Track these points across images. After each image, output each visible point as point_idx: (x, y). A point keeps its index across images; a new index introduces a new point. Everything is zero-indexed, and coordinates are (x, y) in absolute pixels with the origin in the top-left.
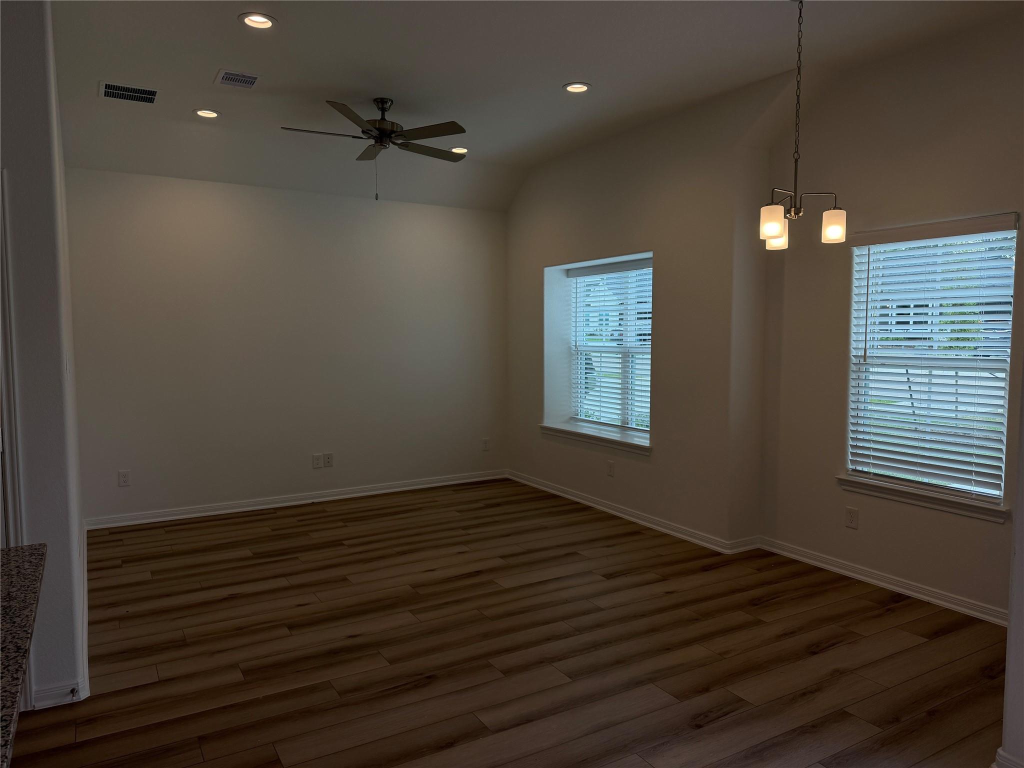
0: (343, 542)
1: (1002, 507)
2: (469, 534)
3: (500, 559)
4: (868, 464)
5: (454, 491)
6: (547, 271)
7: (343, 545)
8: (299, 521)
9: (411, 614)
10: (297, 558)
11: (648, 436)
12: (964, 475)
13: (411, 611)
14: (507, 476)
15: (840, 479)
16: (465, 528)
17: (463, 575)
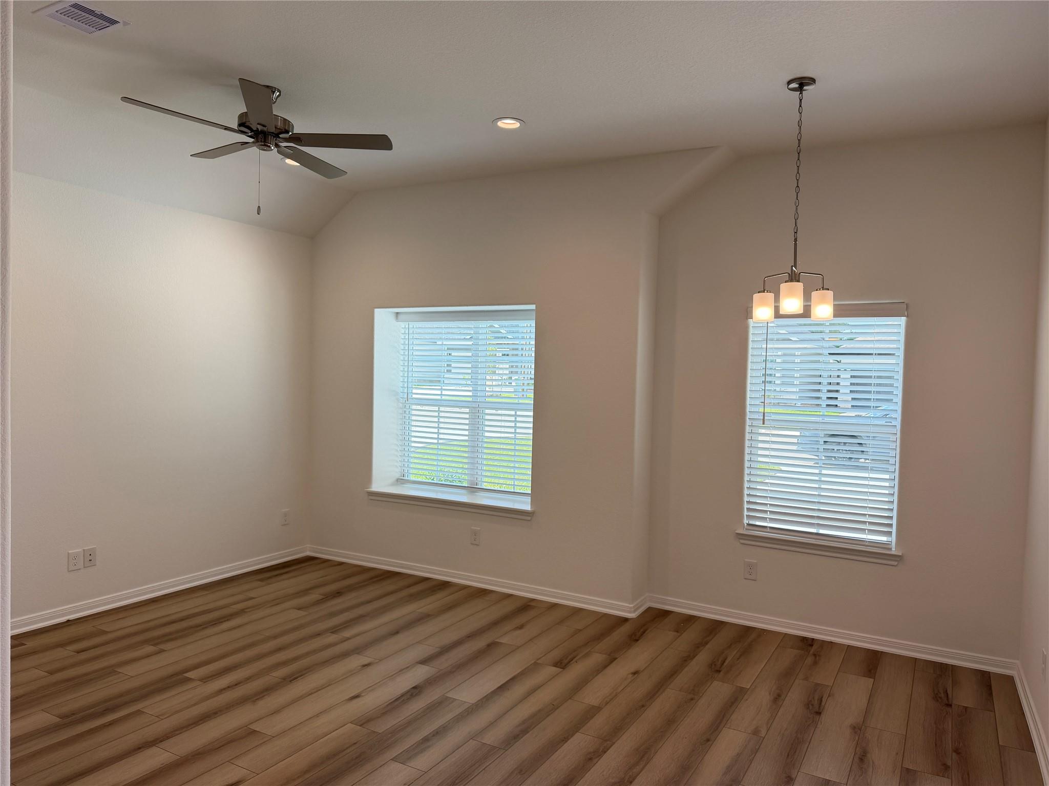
0: (187, 675)
1: (894, 551)
2: (348, 639)
3: (420, 665)
4: (764, 519)
5: (261, 580)
6: (377, 312)
7: (189, 680)
8: (78, 652)
9: (397, 763)
10: (139, 712)
11: (529, 499)
12: (857, 524)
13: (394, 759)
14: (309, 553)
15: (737, 533)
16: (334, 630)
17: (402, 695)
